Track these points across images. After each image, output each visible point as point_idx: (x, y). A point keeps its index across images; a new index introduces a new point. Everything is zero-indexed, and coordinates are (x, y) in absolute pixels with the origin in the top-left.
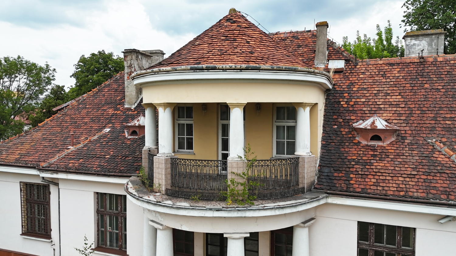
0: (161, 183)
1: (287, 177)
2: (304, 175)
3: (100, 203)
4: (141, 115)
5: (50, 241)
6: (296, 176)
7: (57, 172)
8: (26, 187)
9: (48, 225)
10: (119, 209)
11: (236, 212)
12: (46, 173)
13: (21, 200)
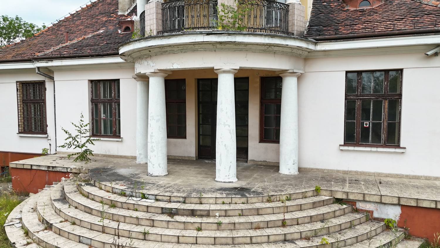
0: (152, 29)
1: (277, 21)
2: (293, 22)
3: (94, 92)
4: (134, 15)
5: (46, 136)
6: (286, 23)
7: (52, 59)
8: (23, 85)
9: (44, 121)
10: (113, 95)
11: (227, 36)
12: (42, 62)
13: (18, 99)
